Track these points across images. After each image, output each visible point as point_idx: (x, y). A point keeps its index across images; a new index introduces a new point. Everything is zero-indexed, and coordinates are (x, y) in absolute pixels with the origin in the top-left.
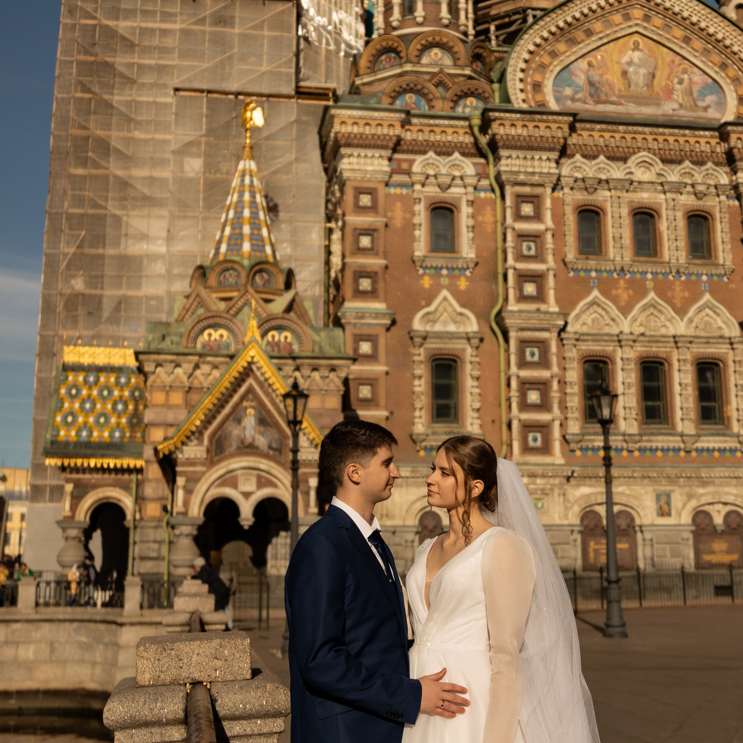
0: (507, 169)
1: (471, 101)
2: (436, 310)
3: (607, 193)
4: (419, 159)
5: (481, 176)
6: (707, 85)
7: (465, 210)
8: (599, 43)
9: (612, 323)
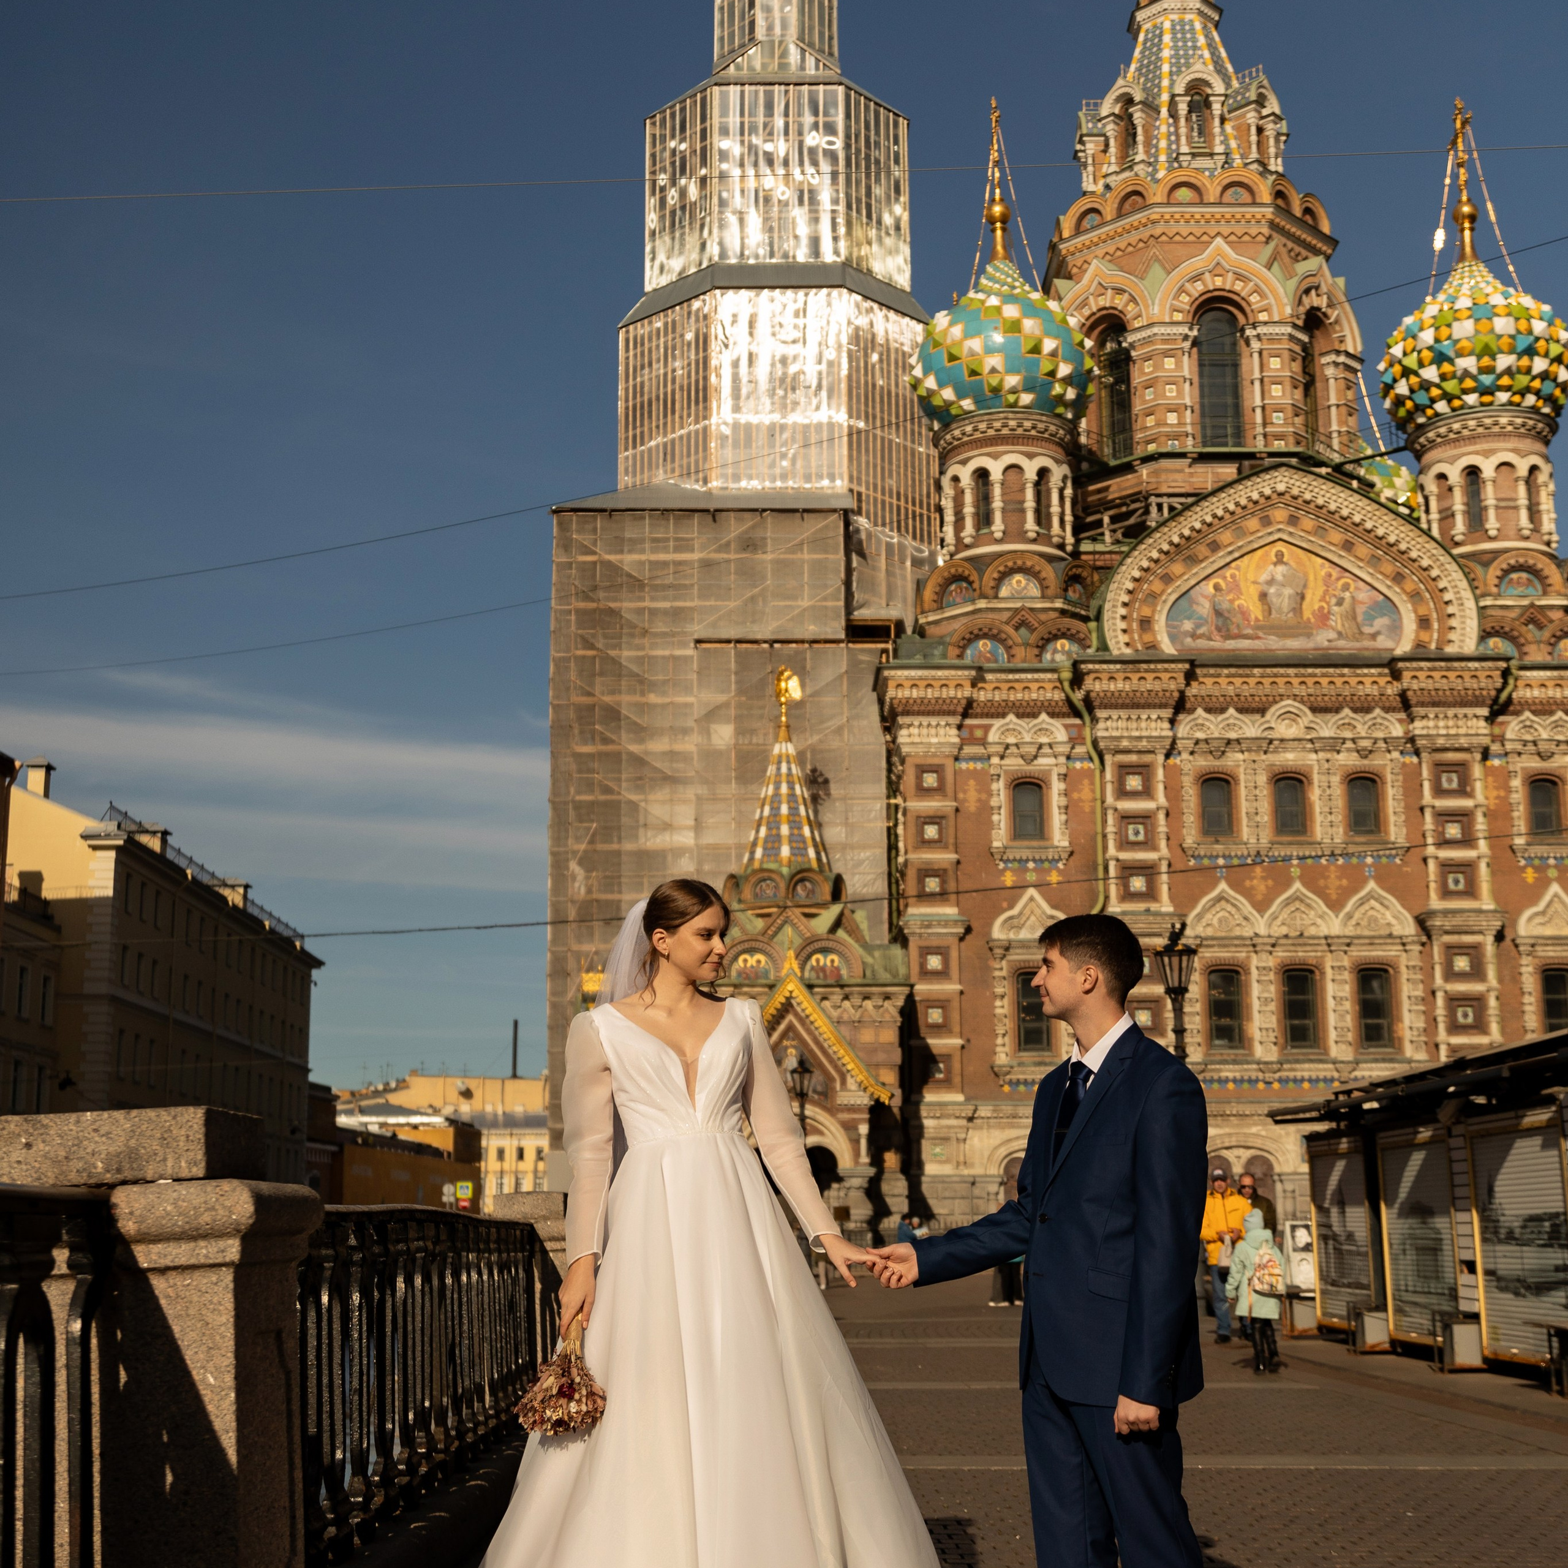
0: (1106, 734)
1: (1062, 644)
2: (1021, 913)
3: (1240, 756)
4: (997, 723)
5: (1074, 741)
6: (1376, 603)
7: (1056, 787)
8: (1228, 559)
9: (1244, 923)
